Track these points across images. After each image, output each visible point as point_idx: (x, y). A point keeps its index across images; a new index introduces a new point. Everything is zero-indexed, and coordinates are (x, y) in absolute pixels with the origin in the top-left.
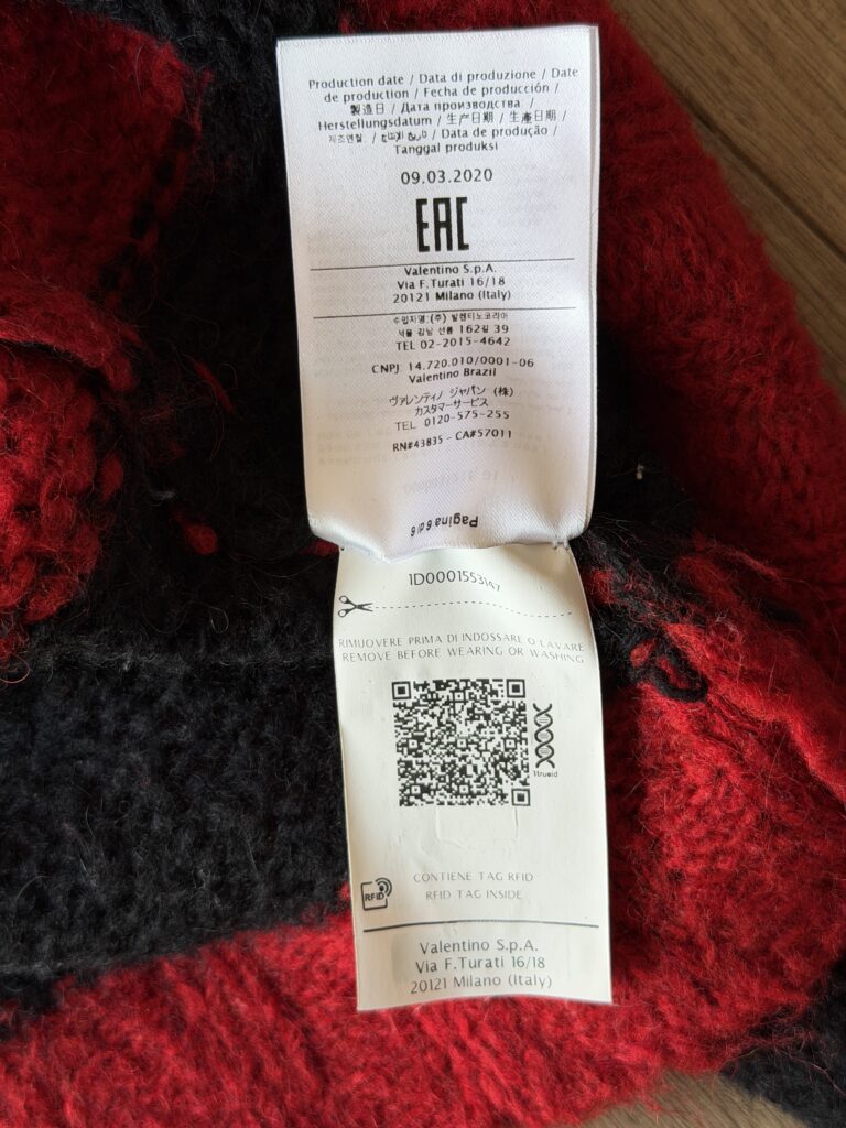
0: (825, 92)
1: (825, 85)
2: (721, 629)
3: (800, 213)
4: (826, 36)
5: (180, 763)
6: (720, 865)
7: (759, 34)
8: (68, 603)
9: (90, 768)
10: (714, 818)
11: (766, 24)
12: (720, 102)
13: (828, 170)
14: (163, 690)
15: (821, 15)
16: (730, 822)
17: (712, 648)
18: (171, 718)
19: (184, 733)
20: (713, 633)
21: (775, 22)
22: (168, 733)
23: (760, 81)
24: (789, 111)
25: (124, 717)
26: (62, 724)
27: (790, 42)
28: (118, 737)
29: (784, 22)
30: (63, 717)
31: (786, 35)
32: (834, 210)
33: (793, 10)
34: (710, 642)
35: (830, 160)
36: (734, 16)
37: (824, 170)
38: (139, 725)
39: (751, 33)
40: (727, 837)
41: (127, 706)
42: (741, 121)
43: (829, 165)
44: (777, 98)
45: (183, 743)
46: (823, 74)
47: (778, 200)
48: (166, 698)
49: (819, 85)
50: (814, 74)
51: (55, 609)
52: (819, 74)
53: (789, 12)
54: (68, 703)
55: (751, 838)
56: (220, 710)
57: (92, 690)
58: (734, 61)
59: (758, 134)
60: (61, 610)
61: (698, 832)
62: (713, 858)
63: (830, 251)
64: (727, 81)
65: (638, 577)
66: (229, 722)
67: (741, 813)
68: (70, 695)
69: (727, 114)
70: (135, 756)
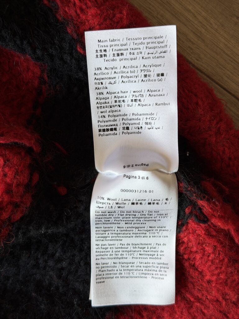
0: (220, 48)
1: (219, 47)
2: (214, 203)
3: (217, 83)
4: (218, 33)
5: (64, 273)
6: (221, 276)
7: (199, 34)
8: (23, 216)
9: (38, 277)
10: (217, 263)
11: (201, 32)
12: (191, 55)
13: (224, 70)
14: (56, 252)
15: (216, 27)
16: (221, 263)
17: (211, 208)
18: (60, 260)
19: (64, 264)
20: (212, 204)
21: (203, 31)
22: (60, 265)
23: (201, 48)
24: (210, 55)
25: (46, 261)
26: (28, 266)
27: (208, 36)
28: (45, 268)
29: (206, 30)
30: (28, 264)
31: (207, 34)
32: (227, 81)
33: (208, 26)
34: (211, 207)
35: (224, 67)
36: (192, 31)
37: (223, 71)
38: (51, 263)
39: (197, 35)
40: (221, 268)
41: (46, 258)
42: (197, 60)
43: (224, 69)
44: (207, 52)
45: (64, 267)
46: (219, 44)
47: (211, 81)
48: (57, 254)
49: (218, 47)
50: (216, 44)
51: (19, 218)
52: (218, 44)
53: (207, 27)
54: (29, 259)
55: (228, 266)
56: (74, 256)
57: (36, 254)
58: (193, 43)
59: (203, 63)
60: (21, 218)
61: (213, 268)
62: (218, 275)
63: (227, 93)
64: (192, 49)
65: (192, 186)
66: (77, 259)
67: (224, 259)
68: (29, 257)
69: (193, 58)
70: (51, 273)
